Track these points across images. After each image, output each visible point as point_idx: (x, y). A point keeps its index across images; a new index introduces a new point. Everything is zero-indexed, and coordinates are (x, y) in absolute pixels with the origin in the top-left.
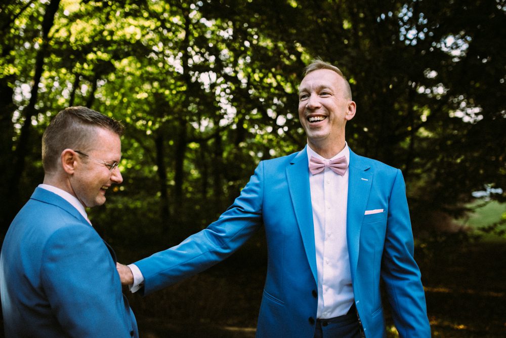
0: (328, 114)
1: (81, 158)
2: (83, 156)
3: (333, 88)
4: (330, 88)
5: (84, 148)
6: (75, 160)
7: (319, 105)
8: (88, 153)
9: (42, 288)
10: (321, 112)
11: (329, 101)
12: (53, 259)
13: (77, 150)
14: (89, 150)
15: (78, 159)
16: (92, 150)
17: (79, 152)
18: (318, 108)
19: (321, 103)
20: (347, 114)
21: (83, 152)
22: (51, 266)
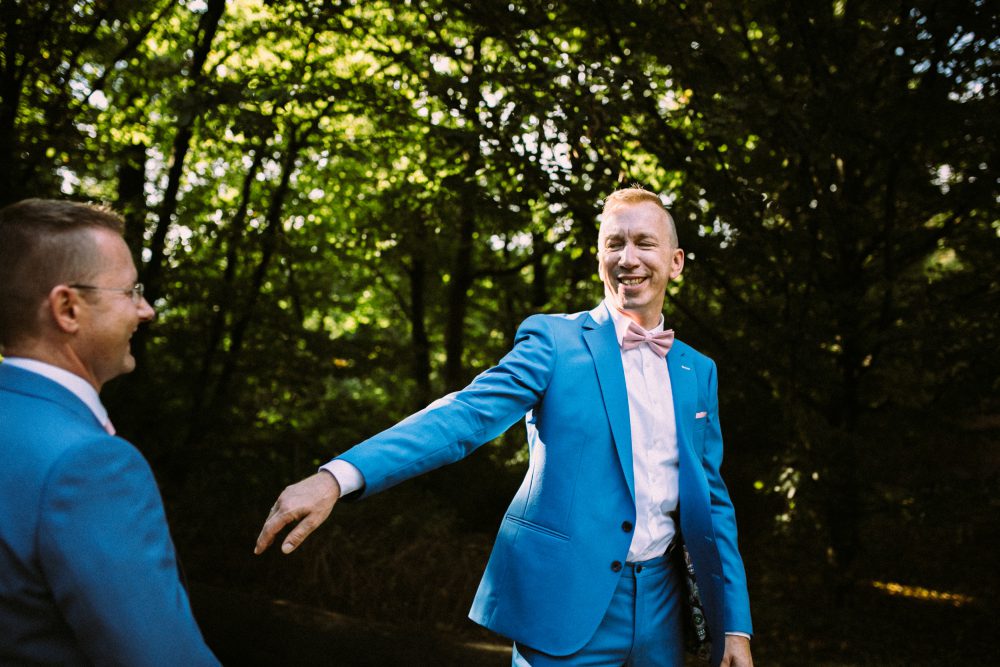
0: (650, 274)
1: (83, 296)
2: (86, 290)
3: (657, 235)
4: (652, 237)
5: (82, 276)
6: (76, 302)
7: (636, 262)
8: (93, 283)
9: (37, 562)
10: (640, 272)
11: (651, 255)
12: (63, 505)
13: (73, 283)
14: (92, 277)
15: (80, 300)
16: (97, 274)
17: (77, 286)
18: (637, 267)
19: (640, 259)
20: (672, 270)
21: (83, 283)
22: (58, 518)
